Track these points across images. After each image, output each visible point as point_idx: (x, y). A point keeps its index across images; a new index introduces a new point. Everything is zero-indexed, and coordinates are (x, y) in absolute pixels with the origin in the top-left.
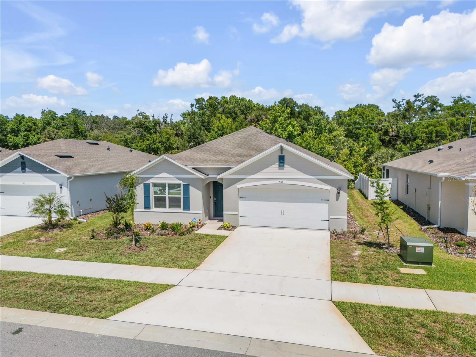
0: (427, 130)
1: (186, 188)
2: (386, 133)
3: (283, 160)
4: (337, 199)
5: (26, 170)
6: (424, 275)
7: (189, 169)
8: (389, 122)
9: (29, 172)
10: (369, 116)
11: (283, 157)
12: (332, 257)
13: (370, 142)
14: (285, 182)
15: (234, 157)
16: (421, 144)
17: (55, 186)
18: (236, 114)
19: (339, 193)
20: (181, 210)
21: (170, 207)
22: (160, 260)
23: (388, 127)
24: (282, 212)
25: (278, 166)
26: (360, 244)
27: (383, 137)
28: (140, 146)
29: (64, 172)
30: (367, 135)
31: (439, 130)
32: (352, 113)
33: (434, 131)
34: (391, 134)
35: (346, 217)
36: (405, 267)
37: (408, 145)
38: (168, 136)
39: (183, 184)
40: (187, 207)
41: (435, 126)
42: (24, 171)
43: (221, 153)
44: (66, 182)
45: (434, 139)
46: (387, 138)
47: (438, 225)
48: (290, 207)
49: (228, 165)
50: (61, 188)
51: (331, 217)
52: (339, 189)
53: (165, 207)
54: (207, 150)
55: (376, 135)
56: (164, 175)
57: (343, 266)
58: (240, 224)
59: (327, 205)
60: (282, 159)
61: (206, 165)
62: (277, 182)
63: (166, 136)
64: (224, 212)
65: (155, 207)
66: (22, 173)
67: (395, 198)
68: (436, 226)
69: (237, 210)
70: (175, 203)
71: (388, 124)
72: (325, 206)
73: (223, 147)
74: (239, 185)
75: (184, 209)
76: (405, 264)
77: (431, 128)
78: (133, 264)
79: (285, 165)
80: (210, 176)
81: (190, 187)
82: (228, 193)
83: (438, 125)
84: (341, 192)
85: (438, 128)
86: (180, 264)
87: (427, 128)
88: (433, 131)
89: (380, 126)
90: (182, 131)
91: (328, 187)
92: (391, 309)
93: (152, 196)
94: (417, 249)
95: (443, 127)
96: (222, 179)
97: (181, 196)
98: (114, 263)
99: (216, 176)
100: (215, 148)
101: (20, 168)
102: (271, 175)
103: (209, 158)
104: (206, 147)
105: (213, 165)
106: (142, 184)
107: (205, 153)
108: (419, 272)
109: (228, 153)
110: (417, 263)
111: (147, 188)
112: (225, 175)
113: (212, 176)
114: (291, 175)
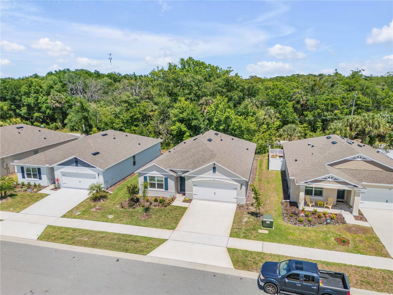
0: (325, 103)
1: (166, 180)
2: (298, 102)
3: (215, 169)
4: (241, 189)
6: (267, 234)
7: (167, 170)
8: (301, 94)
9: (80, 166)
10: (286, 91)
12: (233, 223)
13: (286, 110)
14: (216, 180)
15: (191, 164)
16: (321, 112)
17: (95, 174)
18: (192, 86)
19: (241, 187)
20: (163, 190)
21: (157, 188)
22: (158, 224)
23: (300, 98)
24: (215, 193)
25: (212, 171)
26: (249, 213)
27: (296, 105)
28: (126, 117)
29: (100, 167)
30: (284, 104)
31: (333, 103)
32: (274, 87)
33: (330, 104)
34: (302, 102)
35: (245, 198)
36: (261, 229)
37: (312, 112)
38: (144, 108)
39: (165, 178)
40: (167, 189)
41: (331, 100)
42: (77, 165)
43: (184, 160)
44: (101, 173)
45: (329, 109)
46: (299, 106)
47: (290, 200)
48: (218, 191)
49: (187, 169)
50: (99, 175)
51: (238, 197)
52: (242, 185)
53: (155, 188)
54: (176, 157)
55: (290, 104)
56: (155, 172)
57: (236, 228)
58: (194, 198)
60: (214, 168)
61: (178, 169)
62: (212, 179)
63: (143, 108)
64: (186, 192)
65: (150, 187)
67: (284, 170)
68: (289, 201)
69: (192, 191)
70: (160, 186)
71: (300, 96)
72: (235, 192)
73: (185, 155)
74: (193, 180)
75: (165, 190)
76: (262, 227)
78: (147, 227)
79: (216, 172)
80: (178, 174)
81: (168, 179)
82: (188, 183)
83: (333, 99)
84: (242, 186)
85: (332, 101)
86: (168, 227)
87: (326, 100)
89: (294, 97)
90: (152, 95)
91: (237, 183)
92: (246, 251)
93: (148, 182)
94: (267, 222)
95: (336, 101)
96: (185, 176)
97: (164, 183)
98: (139, 226)
99: (181, 174)
100: (181, 155)
101: (75, 164)
102: (209, 176)
103: (178, 163)
104: (176, 154)
105: (180, 169)
106: (143, 176)
107: (175, 159)
108: (266, 232)
109: (188, 160)
110: (267, 227)
111: (145, 178)
112: (186, 174)
113: (180, 174)
114: (218, 177)
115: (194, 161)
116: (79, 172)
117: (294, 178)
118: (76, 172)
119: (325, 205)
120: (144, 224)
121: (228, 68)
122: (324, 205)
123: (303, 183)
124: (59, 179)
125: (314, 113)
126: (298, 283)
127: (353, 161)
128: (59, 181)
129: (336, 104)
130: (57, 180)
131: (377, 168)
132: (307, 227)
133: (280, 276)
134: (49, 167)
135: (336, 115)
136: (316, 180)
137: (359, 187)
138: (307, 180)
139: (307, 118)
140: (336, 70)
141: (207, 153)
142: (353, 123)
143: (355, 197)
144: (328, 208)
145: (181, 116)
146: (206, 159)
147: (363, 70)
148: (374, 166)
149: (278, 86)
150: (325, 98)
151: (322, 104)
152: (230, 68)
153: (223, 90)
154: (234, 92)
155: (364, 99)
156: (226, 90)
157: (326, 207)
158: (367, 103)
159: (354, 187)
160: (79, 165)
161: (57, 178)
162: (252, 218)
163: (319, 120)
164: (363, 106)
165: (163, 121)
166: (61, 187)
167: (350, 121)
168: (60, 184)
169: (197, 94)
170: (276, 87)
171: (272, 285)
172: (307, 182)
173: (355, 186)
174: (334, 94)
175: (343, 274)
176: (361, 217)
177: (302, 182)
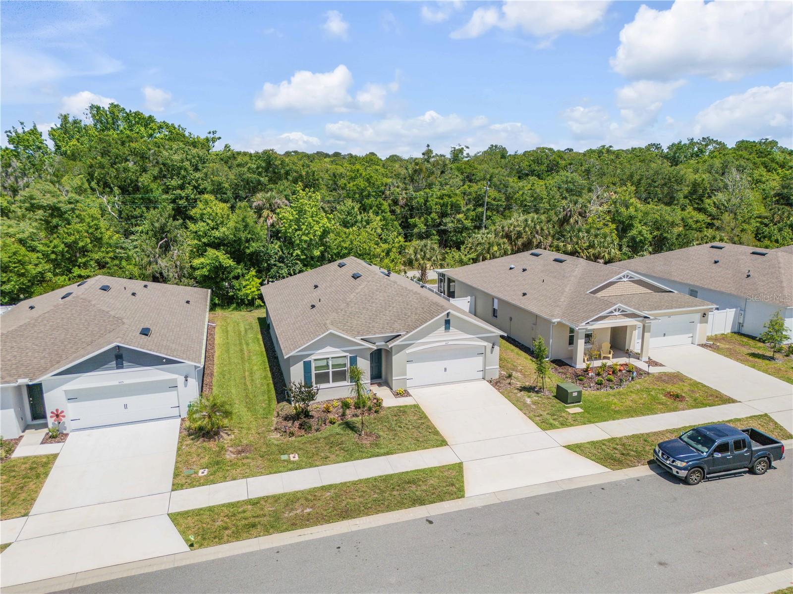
0: (442, 201)
1: (353, 361)
2: (396, 202)
3: (449, 324)
4: (492, 353)
5: (124, 364)
6: (582, 413)
7: (357, 340)
8: (398, 187)
9: (129, 367)
11: (449, 320)
12: (520, 410)
14: (450, 343)
15: (395, 321)
17: (175, 380)
19: (493, 348)
20: (346, 383)
21: (333, 381)
23: (397, 194)
24: (445, 369)
25: (444, 329)
26: (520, 390)
27: (394, 208)
29: (189, 359)
31: (454, 201)
32: (356, 175)
33: (449, 203)
34: (401, 202)
35: (498, 367)
36: (568, 408)
37: (422, 219)
39: (350, 357)
41: (450, 197)
42: (120, 366)
44: (193, 373)
45: (449, 212)
46: (398, 209)
47: (549, 358)
48: (451, 364)
49: (397, 332)
50: (187, 380)
51: (487, 368)
52: (494, 344)
53: (329, 382)
55: (387, 207)
56: (329, 349)
57: (535, 416)
58: (408, 386)
59: (482, 358)
60: (447, 322)
61: (375, 334)
62: (444, 343)
64: (394, 378)
65: (318, 383)
66: (117, 369)
69: (406, 375)
70: (339, 376)
71: (398, 190)
72: (480, 359)
73: (371, 306)
74: (409, 351)
76: (566, 405)
77: (446, 199)
78: (394, 453)
79: (451, 328)
80: (377, 344)
81: (358, 358)
82: (397, 360)
84: (495, 347)
86: (431, 443)
87: (441, 197)
88: (447, 204)
89: (387, 192)
91: (485, 344)
92: (593, 443)
93: (313, 372)
94: (573, 394)
96: (391, 347)
97: (348, 368)
98: (376, 456)
99: (383, 343)
100: (364, 308)
101: (115, 362)
102: (439, 338)
103: (370, 323)
104: (352, 307)
105: (382, 333)
106: (302, 362)
107: (358, 317)
108: (578, 410)
109: (384, 315)
110: (573, 403)
111: (307, 366)
112: (397, 342)
113: (381, 344)
114: (455, 336)
115: (398, 316)
116: (126, 382)
117: (559, 320)
118: (116, 383)
119: (603, 355)
120: (382, 451)
121: (210, 133)
122: (600, 355)
123: (584, 324)
124: (62, 412)
125: (426, 220)
126: (728, 455)
127: (619, 283)
128: (64, 416)
129: (458, 202)
130: (57, 416)
131: (645, 289)
132: (616, 390)
133: (705, 454)
134: (30, 383)
135: (459, 221)
136: (600, 316)
137: (651, 318)
138: (588, 319)
139: (416, 230)
140: (428, 146)
141: (409, 298)
142: (511, 232)
143: (645, 334)
144: (608, 358)
145: (217, 234)
146: (416, 309)
147: (468, 147)
148: (642, 288)
149: (360, 172)
150: (439, 194)
151: (436, 204)
152: (214, 133)
153: (262, 179)
154: (282, 182)
155: (493, 193)
156: (267, 178)
157: (605, 358)
158: (499, 201)
159: (646, 319)
160: (125, 364)
161: (57, 410)
162: (534, 397)
163: (434, 232)
164: (492, 205)
165: (166, 248)
166: (65, 432)
167: (506, 229)
168: (64, 422)
169: (201, 187)
170: (358, 175)
171: (697, 471)
172: (588, 323)
173: (646, 317)
174: (451, 187)
175: (752, 429)
176: (651, 363)
177: (581, 322)
